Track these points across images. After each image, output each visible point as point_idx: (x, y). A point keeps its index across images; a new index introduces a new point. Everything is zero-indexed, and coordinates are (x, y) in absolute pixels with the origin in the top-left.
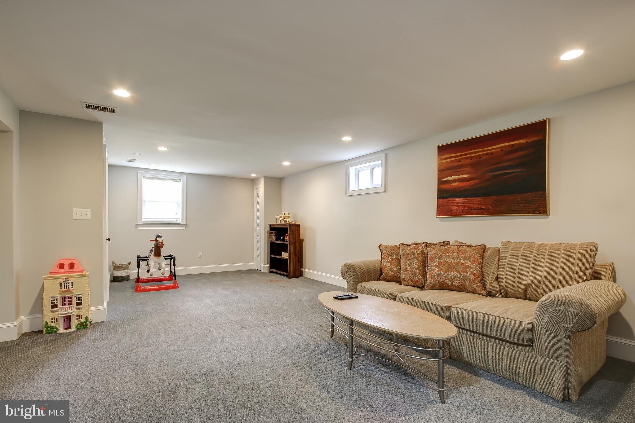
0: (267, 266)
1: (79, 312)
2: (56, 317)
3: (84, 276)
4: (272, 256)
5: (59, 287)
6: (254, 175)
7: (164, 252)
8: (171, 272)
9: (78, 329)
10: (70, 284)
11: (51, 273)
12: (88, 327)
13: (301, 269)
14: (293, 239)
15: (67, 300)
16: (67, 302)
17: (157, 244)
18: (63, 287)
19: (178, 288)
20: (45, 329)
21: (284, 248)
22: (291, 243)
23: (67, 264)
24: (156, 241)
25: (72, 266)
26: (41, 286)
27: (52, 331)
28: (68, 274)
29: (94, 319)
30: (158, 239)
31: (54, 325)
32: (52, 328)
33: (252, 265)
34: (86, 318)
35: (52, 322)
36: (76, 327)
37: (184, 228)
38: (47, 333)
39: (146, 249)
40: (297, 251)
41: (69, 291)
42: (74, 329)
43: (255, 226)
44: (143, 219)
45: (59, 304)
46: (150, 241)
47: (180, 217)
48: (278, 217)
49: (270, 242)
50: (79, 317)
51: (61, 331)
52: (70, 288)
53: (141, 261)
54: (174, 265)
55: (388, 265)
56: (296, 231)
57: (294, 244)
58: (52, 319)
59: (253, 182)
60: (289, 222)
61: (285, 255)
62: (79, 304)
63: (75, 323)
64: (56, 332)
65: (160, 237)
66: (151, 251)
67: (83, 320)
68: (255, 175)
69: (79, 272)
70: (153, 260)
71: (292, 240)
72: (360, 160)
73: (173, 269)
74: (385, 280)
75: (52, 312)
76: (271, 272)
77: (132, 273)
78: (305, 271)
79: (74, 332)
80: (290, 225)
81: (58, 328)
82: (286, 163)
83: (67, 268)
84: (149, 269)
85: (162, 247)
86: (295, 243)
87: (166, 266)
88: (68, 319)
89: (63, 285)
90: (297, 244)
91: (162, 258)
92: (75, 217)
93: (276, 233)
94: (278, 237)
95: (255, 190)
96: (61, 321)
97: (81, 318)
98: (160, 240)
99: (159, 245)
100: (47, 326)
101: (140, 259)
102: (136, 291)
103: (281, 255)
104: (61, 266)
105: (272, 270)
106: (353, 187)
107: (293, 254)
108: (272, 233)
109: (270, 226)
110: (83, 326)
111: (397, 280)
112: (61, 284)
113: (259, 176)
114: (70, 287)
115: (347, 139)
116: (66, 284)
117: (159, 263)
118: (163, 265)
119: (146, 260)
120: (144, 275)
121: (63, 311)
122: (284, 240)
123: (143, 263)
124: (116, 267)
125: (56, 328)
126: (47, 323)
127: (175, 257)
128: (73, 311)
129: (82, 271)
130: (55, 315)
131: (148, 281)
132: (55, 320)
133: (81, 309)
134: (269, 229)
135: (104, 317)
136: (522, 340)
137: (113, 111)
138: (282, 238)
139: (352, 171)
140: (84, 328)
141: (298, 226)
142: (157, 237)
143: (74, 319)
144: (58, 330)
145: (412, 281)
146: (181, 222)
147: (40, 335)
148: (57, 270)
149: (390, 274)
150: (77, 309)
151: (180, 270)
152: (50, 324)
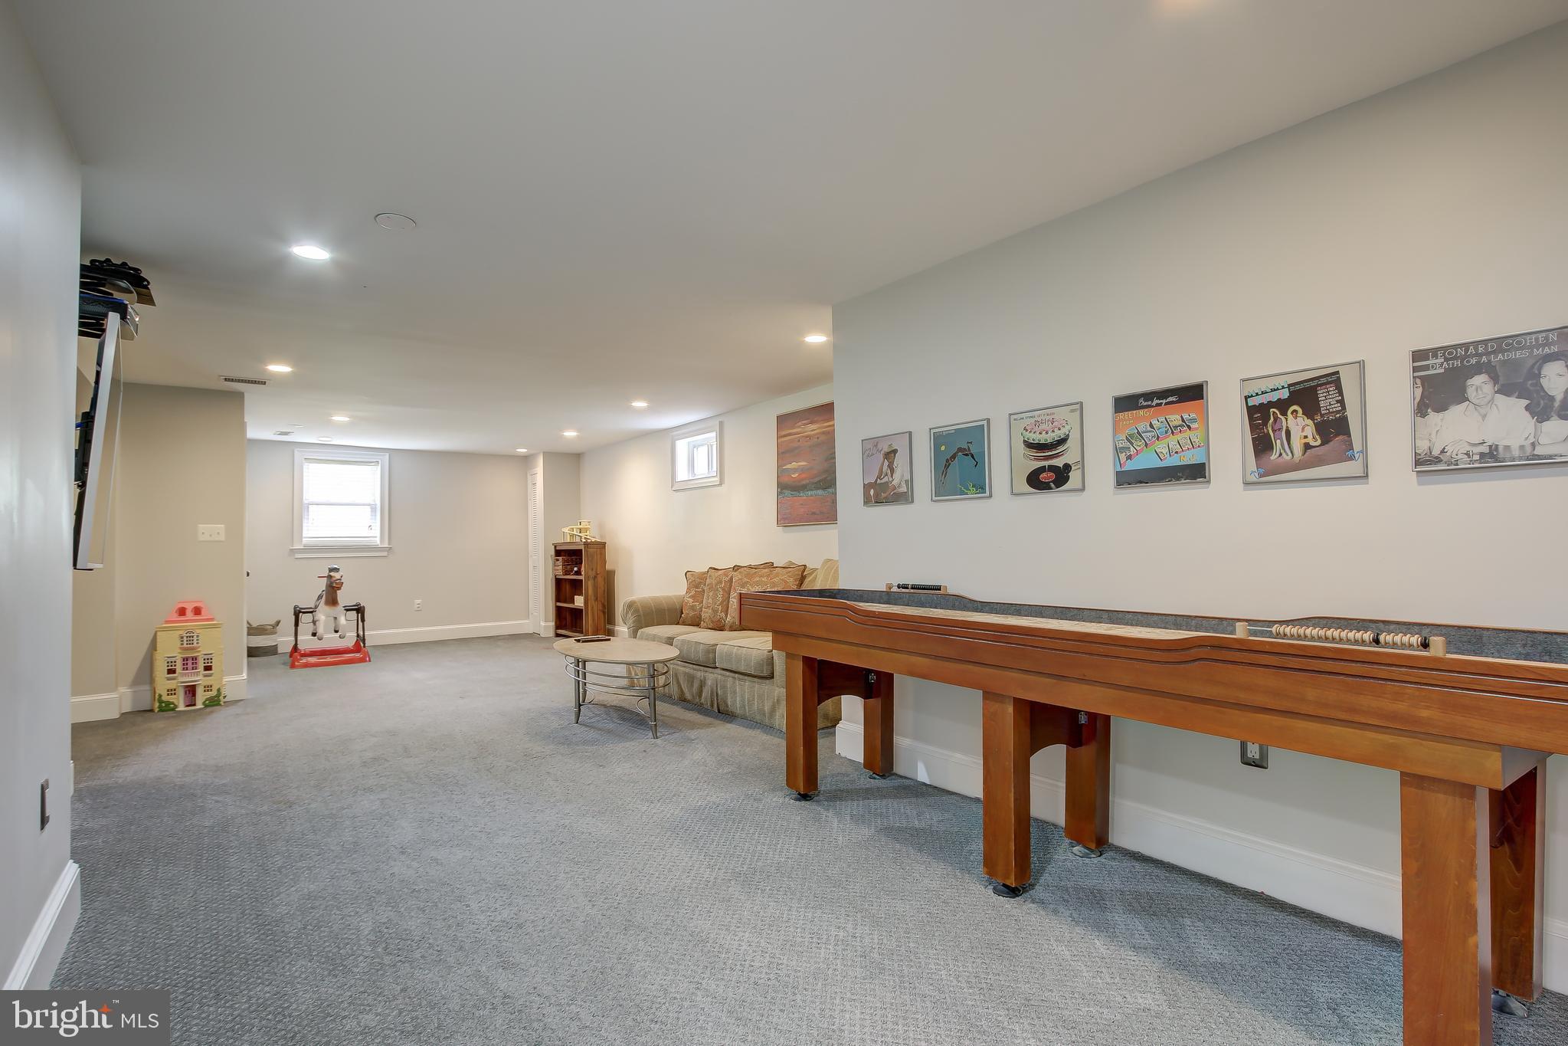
0: (552, 624)
1: (208, 681)
2: (173, 687)
3: (215, 626)
4: (559, 604)
5: (179, 643)
6: (522, 451)
7: (345, 597)
8: (358, 636)
9: (206, 706)
10: (195, 638)
11: (167, 622)
12: (220, 705)
13: (610, 627)
14: (592, 570)
15: (190, 662)
16: (190, 665)
17: (332, 583)
18: (185, 642)
19: (370, 661)
20: (157, 705)
21: (576, 586)
22: (587, 577)
23: (190, 607)
24: (330, 577)
25: (197, 611)
26: (151, 637)
27: (167, 708)
28: (191, 623)
29: (229, 694)
30: (332, 574)
31: (171, 699)
32: (168, 703)
33: (525, 625)
34: (219, 690)
35: (168, 695)
36: (204, 703)
37: (385, 554)
38: (161, 710)
39: (311, 591)
40: (600, 592)
41: (193, 649)
42: (199, 705)
43: (530, 548)
44: (304, 540)
45: (179, 668)
46: (319, 577)
47: (378, 533)
48: (566, 530)
49: (556, 579)
50: (208, 688)
51: (181, 707)
52: (195, 645)
53: (301, 614)
54: (363, 620)
55: (691, 600)
56: (599, 556)
57: (594, 580)
58: (168, 691)
59: (526, 461)
60: (585, 538)
61: (579, 601)
62: (208, 668)
63: (201, 697)
64: (173, 709)
65: (336, 570)
66: (320, 597)
67: (214, 693)
68: (525, 450)
69: (208, 620)
70: (323, 614)
71: (590, 572)
72: (690, 429)
73: (361, 633)
74: (684, 624)
75: (169, 679)
76: (558, 635)
77: (284, 641)
78: (618, 631)
79: (201, 709)
80: (586, 544)
81: (177, 704)
82: (570, 434)
83: (190, 615)
84: (316, 629)
85: (339, 588)
86: (595, 578)
87: (347, 621)
88: (191, 691)
89: (185, 639)
90: (600, 580)
91: (340, 608)
92: (201, 538)
93: (564, 561)
94: (569, 567)
95: (529, 477)
96: (181, 693)
97: (211, 690)
98: (336, 575)
99: (334, 585)
100: (161, 701)
101: (297, 613)
102: (293, 666)
103: (573, 602)
104: (182, 612)
105: (560, 631)
106: (682, 474)
107: (593, 598)
108: (558, 560)
109: (555, 547)
110: (214, 702)
111: (696, 622)
112: (182, 638)
113: (532, 452)
114: (195, 642)
115: (639, 404)
116: (189, 638)
117: (335, 618)
118: (342, 620)
119: (311, 612)
120: (306, 642)
121: (184, 678)
122: (578, 573)
123: (305, 618)
124: (252, 631)
125: (173, 703)
126: (160, 696)
127: (364, 607)
128: (199, 678)
129: (212, 619)
130: (172, 684)
131: (313, 654)
132: (172, 692)
133: (210, 675)
134: (553, 552)
135: (242, 693)
136: (762, 672)
137: (265, 383)
138: (576, 569)
139: (682, 446)
140: (217, 705)
141: (603, 545)
142: (331, 570)
143: (200, 692)
144: (176, 706)
145: (712, 622)
146: (378, 542)
147: (151, 714)
148: (175, 617)
149: (691, 615)
150: (205, 676)
151: (375, 635)
152: (165, 698)
